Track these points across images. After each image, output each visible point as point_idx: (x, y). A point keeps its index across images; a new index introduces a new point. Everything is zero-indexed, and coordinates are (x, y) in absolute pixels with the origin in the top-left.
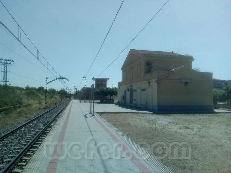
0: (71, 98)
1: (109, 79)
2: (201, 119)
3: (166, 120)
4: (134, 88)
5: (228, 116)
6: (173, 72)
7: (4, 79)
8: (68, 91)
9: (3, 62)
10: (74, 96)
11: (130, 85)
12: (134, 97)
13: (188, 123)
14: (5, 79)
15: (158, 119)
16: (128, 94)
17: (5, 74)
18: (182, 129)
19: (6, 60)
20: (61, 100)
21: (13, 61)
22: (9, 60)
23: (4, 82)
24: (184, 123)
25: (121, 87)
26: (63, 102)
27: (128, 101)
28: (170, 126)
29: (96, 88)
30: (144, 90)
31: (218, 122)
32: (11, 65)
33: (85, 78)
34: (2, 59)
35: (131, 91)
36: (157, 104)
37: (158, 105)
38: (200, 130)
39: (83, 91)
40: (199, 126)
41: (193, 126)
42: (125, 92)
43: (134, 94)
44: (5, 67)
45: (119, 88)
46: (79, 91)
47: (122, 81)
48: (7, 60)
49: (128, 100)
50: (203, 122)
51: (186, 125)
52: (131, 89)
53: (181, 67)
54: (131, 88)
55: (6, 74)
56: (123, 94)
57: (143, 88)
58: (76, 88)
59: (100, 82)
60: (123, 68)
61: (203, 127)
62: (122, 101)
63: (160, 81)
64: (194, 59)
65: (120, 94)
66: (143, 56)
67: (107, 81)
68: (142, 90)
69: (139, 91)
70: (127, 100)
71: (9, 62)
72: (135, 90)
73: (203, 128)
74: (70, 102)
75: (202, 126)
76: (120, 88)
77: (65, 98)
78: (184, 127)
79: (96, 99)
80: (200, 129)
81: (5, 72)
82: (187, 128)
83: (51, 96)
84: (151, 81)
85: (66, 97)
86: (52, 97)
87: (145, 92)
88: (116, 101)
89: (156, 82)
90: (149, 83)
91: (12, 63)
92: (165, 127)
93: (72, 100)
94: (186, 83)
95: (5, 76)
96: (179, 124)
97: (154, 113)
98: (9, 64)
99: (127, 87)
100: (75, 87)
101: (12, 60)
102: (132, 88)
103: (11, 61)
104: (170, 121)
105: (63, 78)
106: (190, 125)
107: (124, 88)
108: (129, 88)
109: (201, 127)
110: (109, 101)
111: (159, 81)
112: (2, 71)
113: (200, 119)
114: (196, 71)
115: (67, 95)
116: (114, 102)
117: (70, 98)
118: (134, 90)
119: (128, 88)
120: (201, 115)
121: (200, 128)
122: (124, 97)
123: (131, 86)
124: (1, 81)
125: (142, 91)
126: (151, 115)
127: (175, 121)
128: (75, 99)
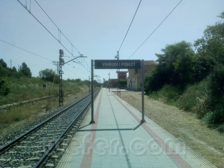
8: (98, 82)
10: (103, 85)
33: (109, 74)
34: (56, 62)
37: (138, 88)
46: (107, 81)
54: (131, 81)
58: (104, 80)
59: (122, 74)
76: (128, 80)
90: (136, 79)
93: (102, 88)
115: (98, 85)
117: (100, 87)
123: (131, 79)
128: (104, 87)
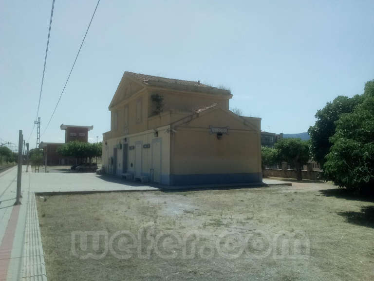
1: (92, 127)
2: (244, 200)
3: (181, 205)
4: (131, 144)
5: (286, 191)
6: (198, 114)
11: (124, 137)
12: (131, 159)
13: (220, 211)
15: (165, 203)
16: (120, 154)
18: (209, 227)
24: (212, 211)
25: (108, 141)
27: (120, 168)
28: (185, 219)
29: (68, 144)
30: (147, 146)
31: (273, 206)
33: (38, 123)
35: (126, 148)
36: (169, 173)
37: (171, 175)
38: (242, 227)
40: (241, 217)
41: (231, 219)
42: (115, 150)
43: (131, 154)
45: (104, 142)
47: (110, 130)
49: (120, 164)
50: (247, 206)
51: (217, 217)
52: (126, 146)
53: (212, 106)
54: (125, 143)
56: (111, 154)
57: (146, 143)
59: (76, 133)
60: (112, 107)
61: (248, 219)
62: (110, 167)
63: (175, 130)
64: (232, 95)
65: (107, 155)
66: (147, 84)
68: (144, 146)
69: (139, 148)
70: (118, 165)
72: (132, 147)
73: (248, 221)
75: (246, 217)
76: (106, 143)
78: (212, 222)
80: (243, 224)
82: (218, 224)
84: (159, 129)
87: (150, 150)
88: (100, 167)
89: (168, 131)
90: (157, 133)
92: (174, 223)
94: (219, 135)
96: (204, 214)
97: (161, 190)
99: (118, 142)
102: (127, 143)
104: (188, 207)
106: (223, 216)
107: (113, 143)
108: (123, 142)
109: (244, 219)
110: (88, 167)
111: (173, 130)
113: (242, 201)
114: (236, 115)
116: (96, 169)
118: (130, 147)
119: (120, 143)
120: (243, 191)
121: (244, 221)
122: (113, 161)
123: (125, 139)
125: (144, 148)
126: (156, 194)
127: (196, 207)
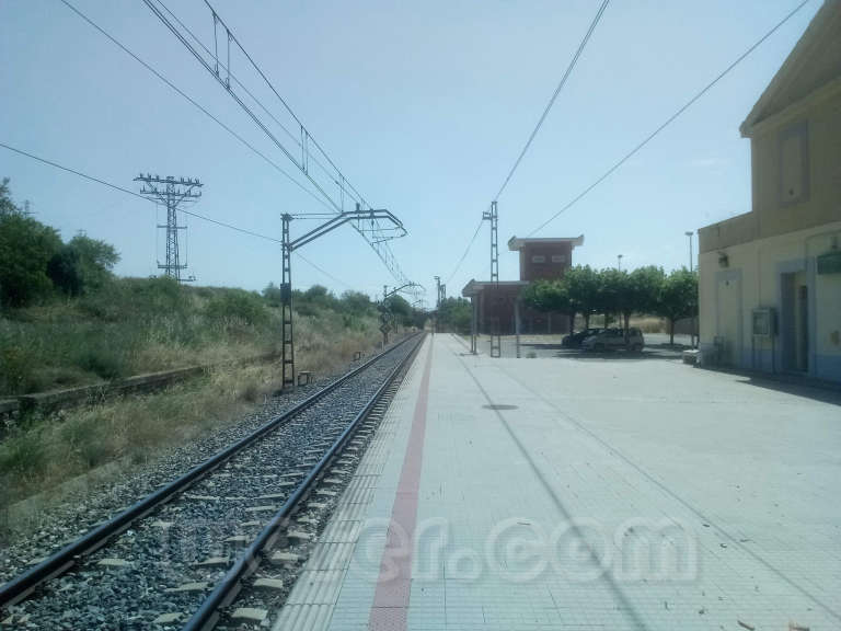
0: (426, 328)
1: (580, 240)
7: (168, 257)
9: (162, 187)
10: (435, 319)
14: (173, 256)
17: (172, 236)
19: (170, 181)
20: (385, 334)
21: (197, 184)
22: (182, 182)
23: (168, 268)
26: (391, 343)
29: (527, 283)
32: (191, 198)
33: (491, 217)
34: (157, 180)
39: (469, 299)
44: (171, 209)
46: (452, 298)
48: (177, 179)
55: (175, 235)
58: (441, 288)
59: (545, 257)
65: (727, 299)
67: (573, 252)
71: (182, 189)
74: (421, 342)
76: (725, 260)
77: (401, 329)
79: (526, 330)
81: (172, 229)
83: (344, 319)
85: (408, 324)
86: (347, 324)
91: (195, 190)
93: (429, 336)
95: (172, 246)
98: (186, 195)
100: (438, 279)
101: (193, 181)
103: (189, 183)
105: (372, 214)
112: (159, 227)
115: (410, 317)
116: (641, 344)
117: (421, 327)
124: (160, 267)
128: (440, 329)
